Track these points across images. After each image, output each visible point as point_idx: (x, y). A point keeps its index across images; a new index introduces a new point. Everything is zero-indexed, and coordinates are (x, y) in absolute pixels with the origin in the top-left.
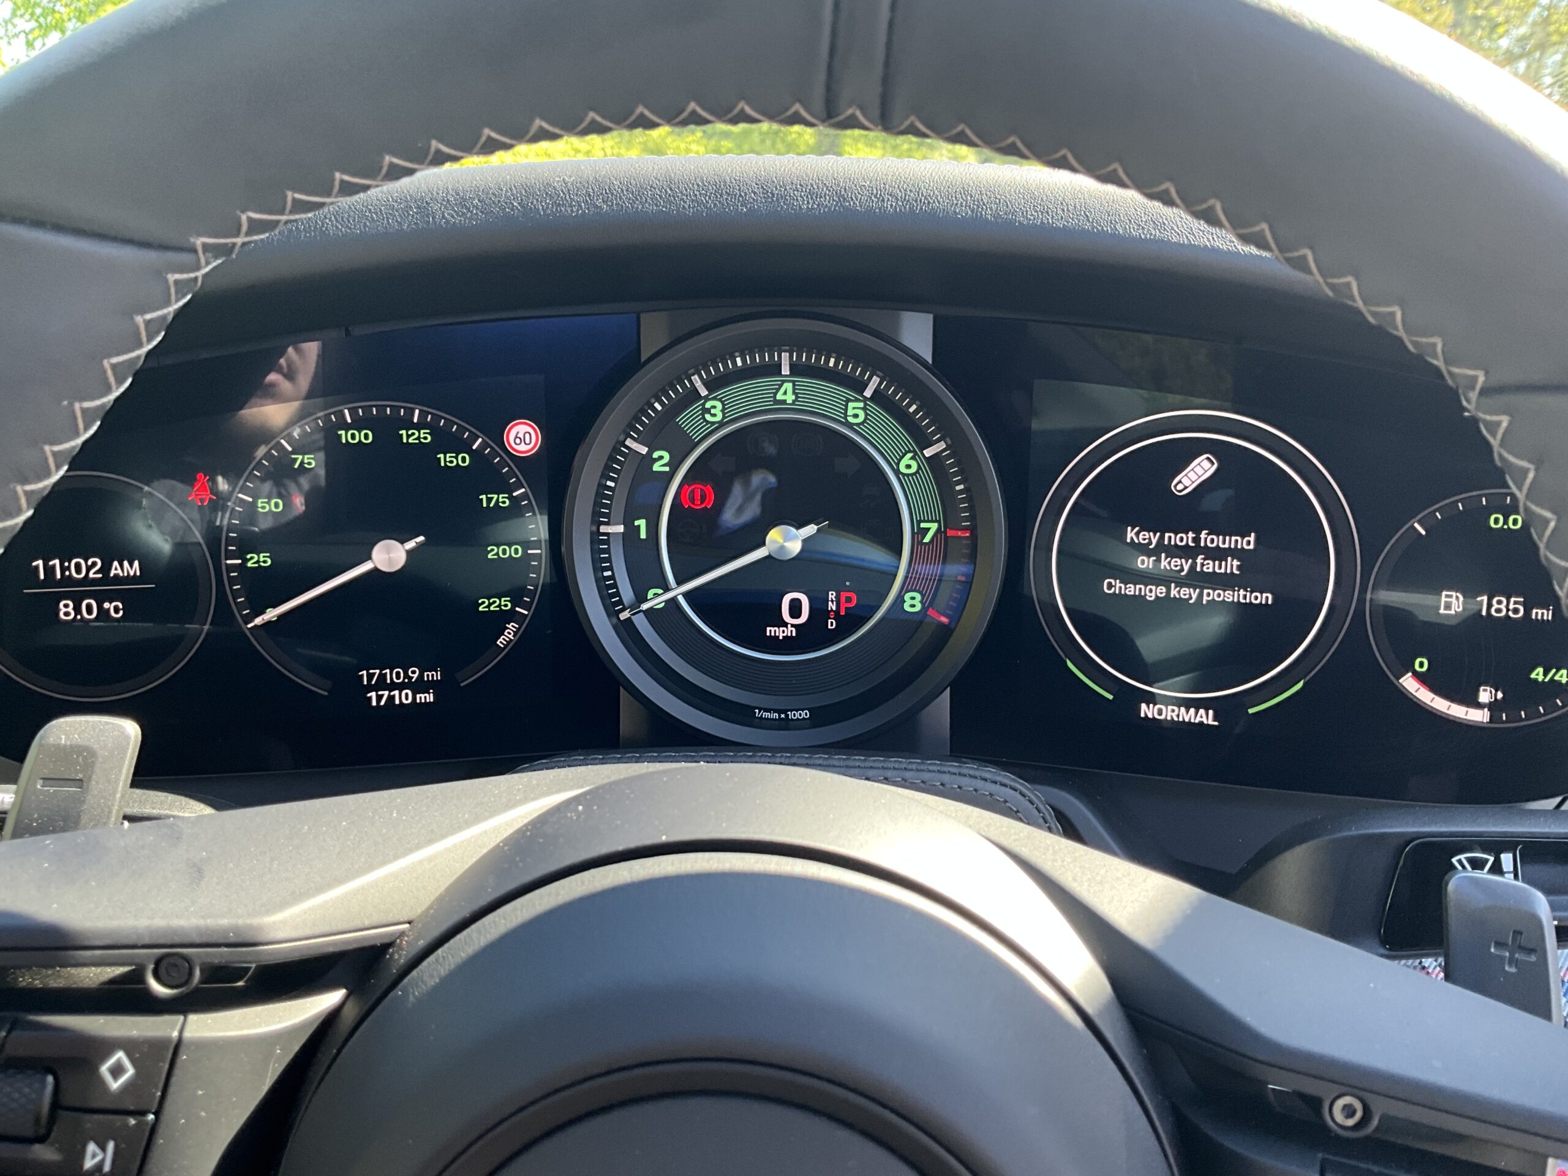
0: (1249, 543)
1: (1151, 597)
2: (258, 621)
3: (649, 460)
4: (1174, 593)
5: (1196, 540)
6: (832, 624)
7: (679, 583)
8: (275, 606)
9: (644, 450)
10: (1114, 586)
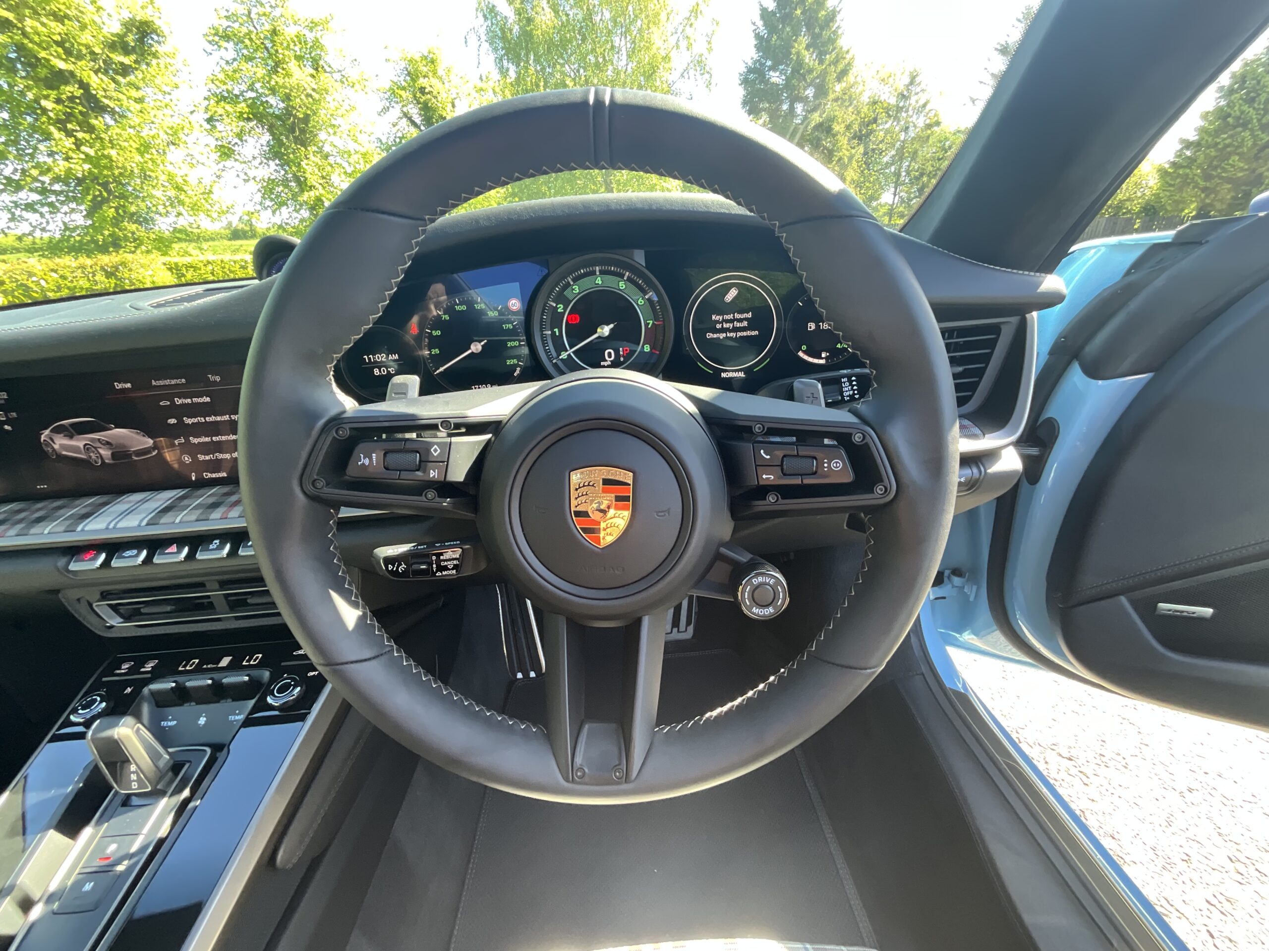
0: (750, 315)
1: (721, 338)
2: (438, 372)
3: (556, 308)
4: (728, 335)
5: (734, 316)
6: (622, 359)
7: (571, 348)
8: (442, 366)
9: (554, 305)
10: (710, 335)
